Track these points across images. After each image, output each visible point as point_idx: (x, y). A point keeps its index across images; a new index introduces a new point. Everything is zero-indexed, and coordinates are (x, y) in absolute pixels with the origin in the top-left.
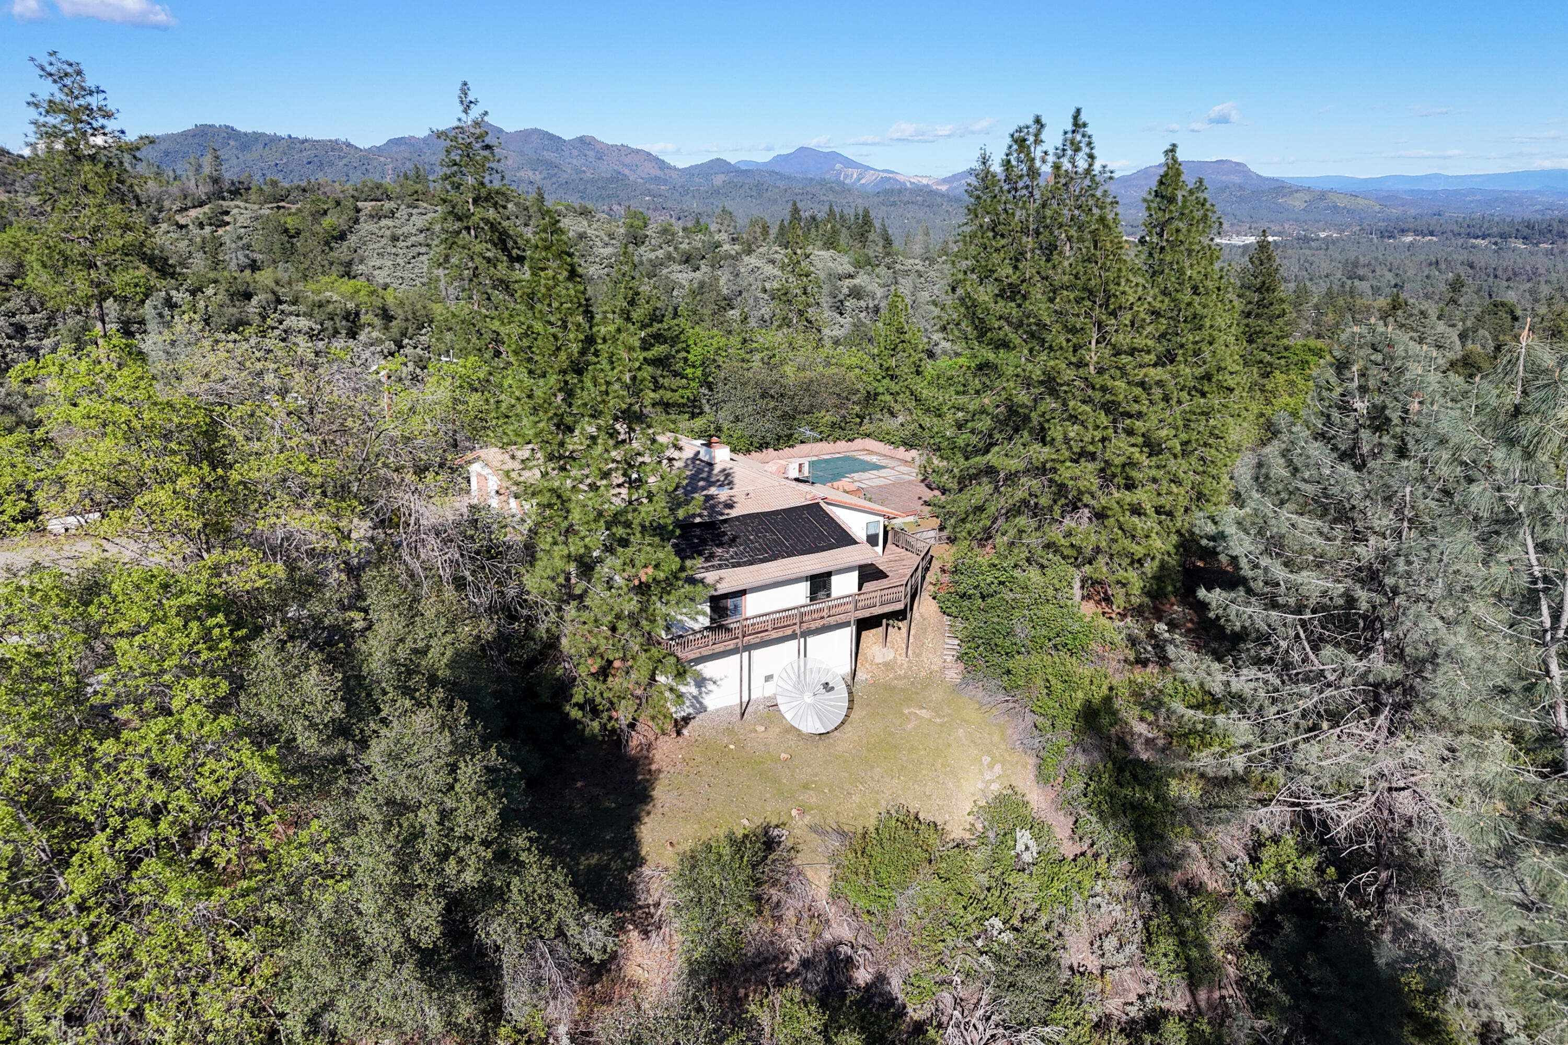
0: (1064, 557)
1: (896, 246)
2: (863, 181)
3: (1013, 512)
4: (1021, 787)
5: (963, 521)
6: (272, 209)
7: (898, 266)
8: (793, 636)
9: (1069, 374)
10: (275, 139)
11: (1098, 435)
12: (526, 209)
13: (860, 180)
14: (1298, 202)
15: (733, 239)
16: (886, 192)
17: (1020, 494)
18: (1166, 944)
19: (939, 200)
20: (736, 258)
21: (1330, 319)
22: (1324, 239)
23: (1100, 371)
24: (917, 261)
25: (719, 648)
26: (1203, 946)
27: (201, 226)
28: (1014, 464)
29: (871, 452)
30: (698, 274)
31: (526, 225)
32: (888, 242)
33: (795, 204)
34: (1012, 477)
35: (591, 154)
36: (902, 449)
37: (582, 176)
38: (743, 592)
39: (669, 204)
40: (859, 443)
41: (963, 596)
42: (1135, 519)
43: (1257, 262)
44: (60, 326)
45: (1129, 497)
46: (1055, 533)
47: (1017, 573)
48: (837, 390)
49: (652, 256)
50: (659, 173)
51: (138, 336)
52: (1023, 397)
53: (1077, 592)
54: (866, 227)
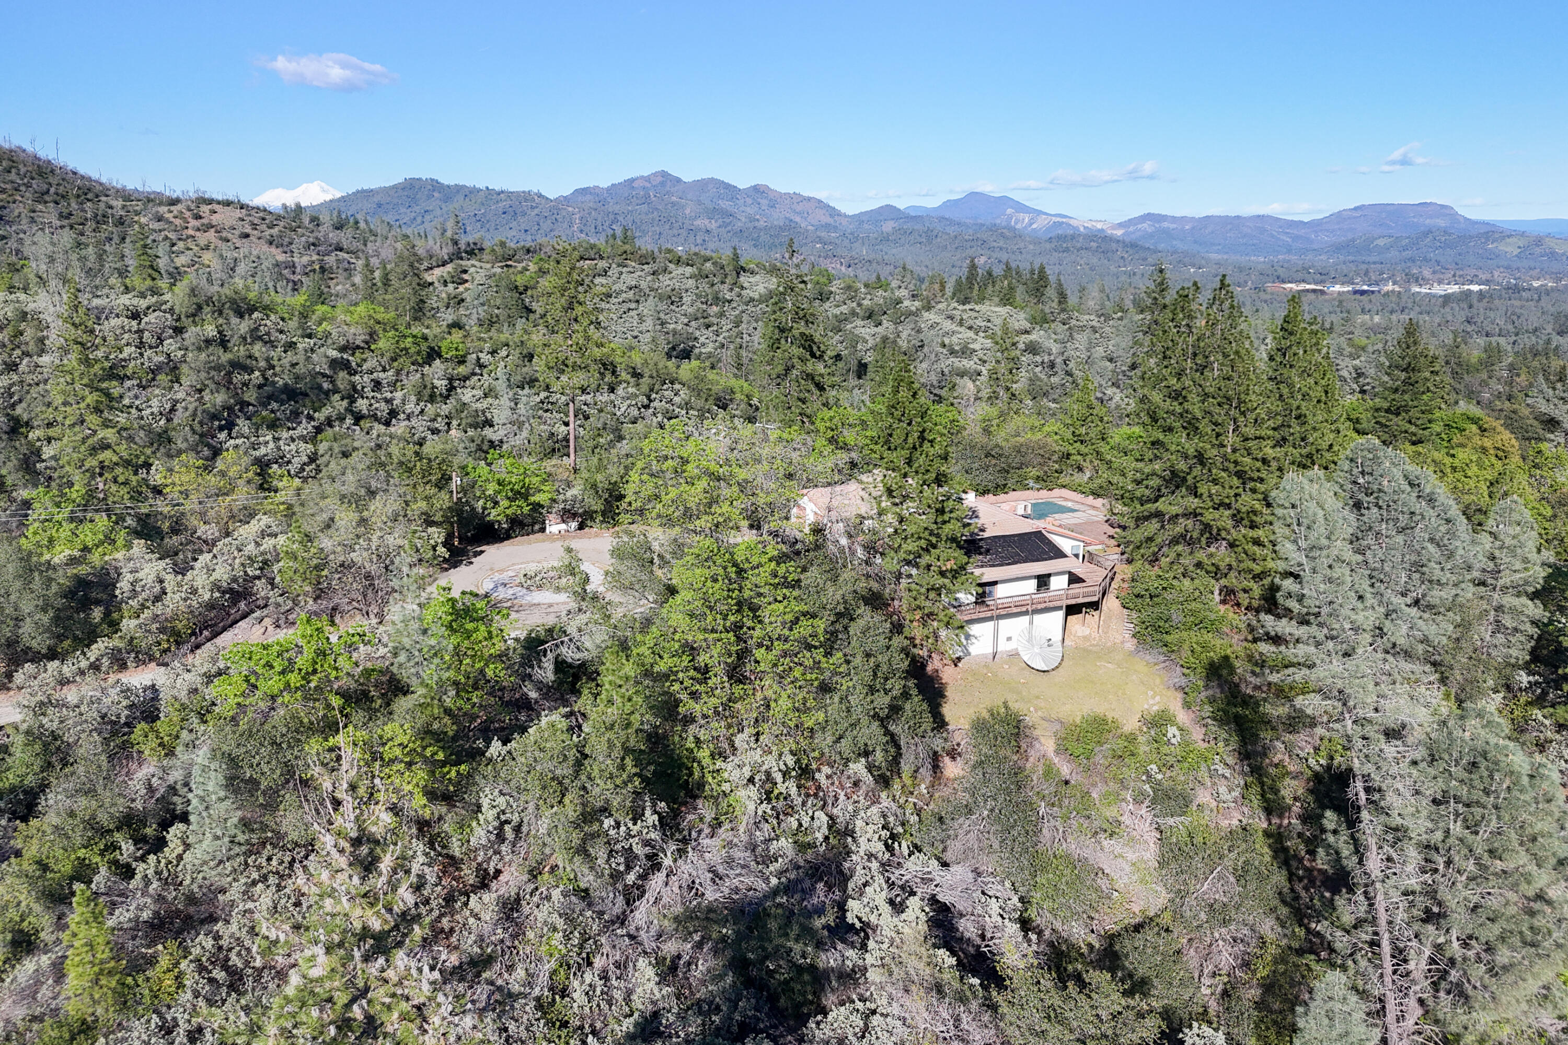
0: (1207, 572)
1: (1072, 300)
2: (1034, 226)
3: (1175, 541)
4: (1172, 708)
5: (1138, 548)
6: (502, 267)
7: (1073, 322)
8: (1026, 613)
9: (1212, 452)
10: (474, 191)
11: (1232, 493)
12: (722, 268)
13: (1031, 224)
14: (1510, 248)
15: (913, 296)
16: (1059, 237)
17: (1179, 529)
18: (1256, 789)
19: (1114, 246)
20: (916, 313)
21: (1522, 379)
22: (1536, 289)
23: (1234, 451)
24: (1092, 317)
25: (982, 615)
26: (1276, 792)
27: (445, 283)
28: (1174, 510)
29: (1066, 499)
30: (880, 329)
31: (723, 283)
32: (1063, 297)
33: (972, 261)
34: (1174, 518)
35: (764, 202)
36: (1091, 497)
37: (756, 224)
38: (995, 583)
39: (839, 252)
40: (1057, 492)
41: (1137, 596)
42: (1256, 548)
43: (1404, 346)
44: (405, 382)
45: (1252, 533)
46: (1201, 555)
47: (1175, 582)
48: (1042, 452)
49: (837, 311)
50: (829, 220)
51: (459, 390)
52: (1182, 466)
53: (1217, 598)
54: (1042, 283)
